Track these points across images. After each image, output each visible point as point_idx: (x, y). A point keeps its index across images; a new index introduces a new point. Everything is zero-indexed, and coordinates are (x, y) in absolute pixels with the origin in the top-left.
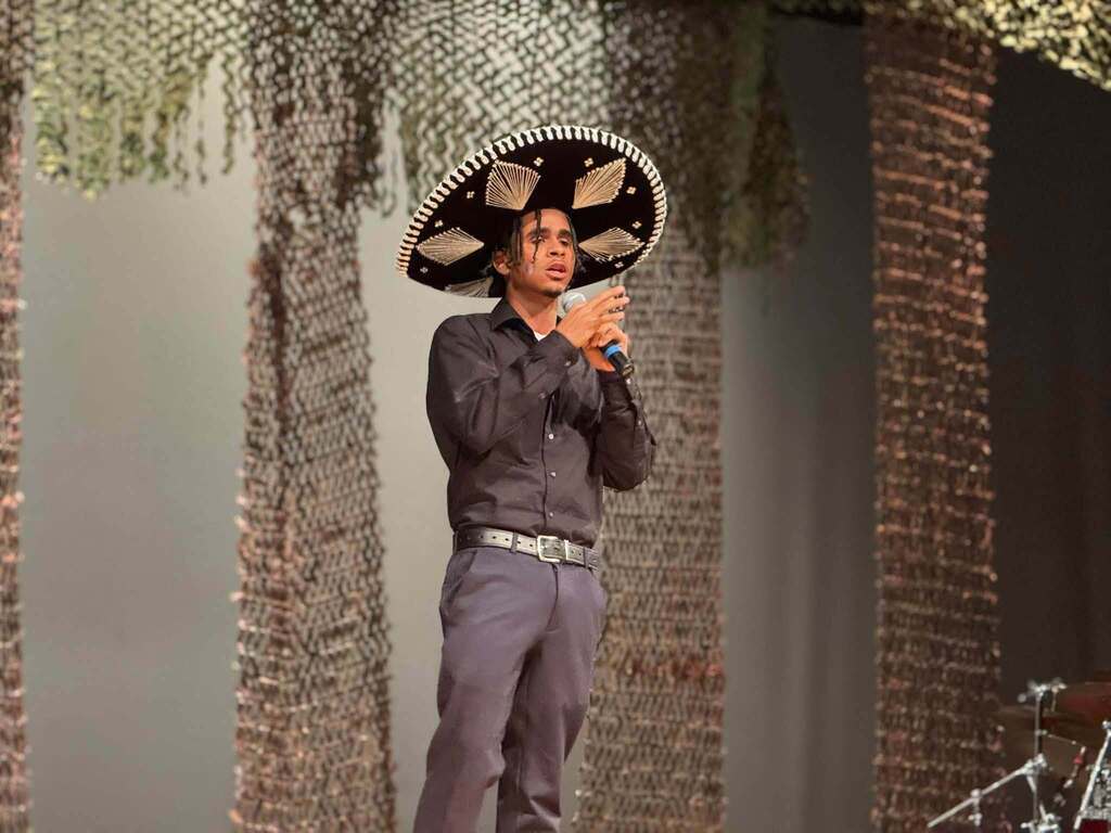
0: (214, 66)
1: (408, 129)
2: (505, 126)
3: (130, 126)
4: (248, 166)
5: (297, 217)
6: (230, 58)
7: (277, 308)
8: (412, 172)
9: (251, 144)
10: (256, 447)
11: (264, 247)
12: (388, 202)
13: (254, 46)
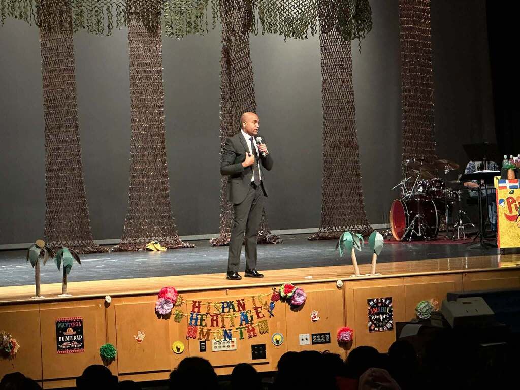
1: (261, 13)
2: (287, 8)
3: (188, 20)
4: (220, 26)
5: (232, 38)
7: (228, 62)
8: (262, 23)
9: (220, 21)
10: (224, 98)
11: (224, 46)
12: (256, 32)
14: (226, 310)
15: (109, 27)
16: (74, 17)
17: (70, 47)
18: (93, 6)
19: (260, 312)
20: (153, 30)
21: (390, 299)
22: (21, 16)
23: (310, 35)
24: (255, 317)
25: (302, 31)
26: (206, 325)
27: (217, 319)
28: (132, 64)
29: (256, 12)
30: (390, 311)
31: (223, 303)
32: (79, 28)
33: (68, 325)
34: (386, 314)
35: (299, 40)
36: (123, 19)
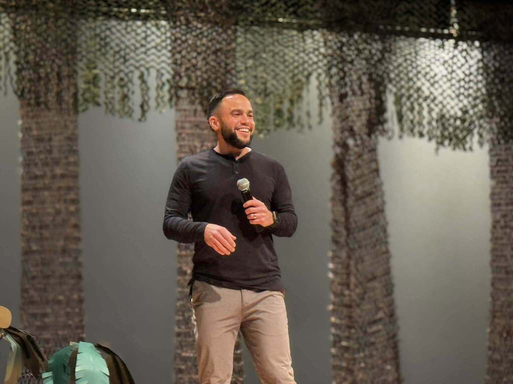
0: (313, 78)
1: (398, 101)
2: (440, 98)
3: (278, 106)
4: (329, 120)
5: (351, 142)
6: (319, 75)
7: (343, 181)
8: (400, 120)
9: (331, 112)
10: (336, 242)
11: (337, 155)
12: (390, 133)
13: (330, 69)
15: (142, 106)
16: (82, 86)
17: (72, 139)
18: (116, 70)
23: (476, 146)
25: (465, 138)
32: (90, 106)
35: (459, 153)
36: (167, 97)
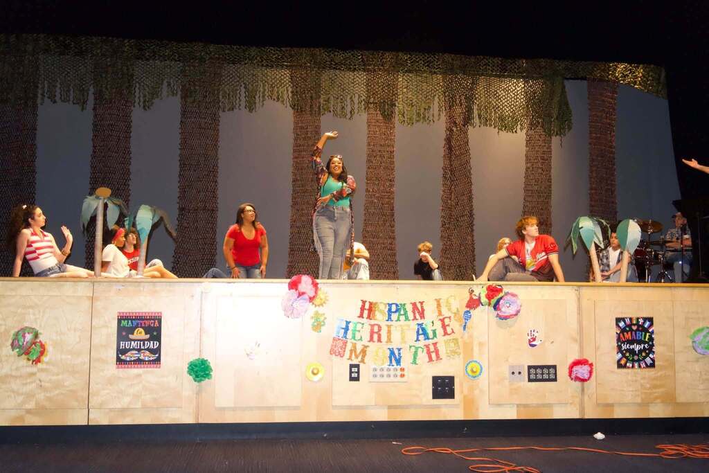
0: (436, 98)
1: (479, 109)
2: (501, 107)
3: (418, 111)
4: (443, 118)
5: (455, 129)
6: (439, 96)
7: (450, 148)
8: (480, 118)
9: (445, 114)
10: (445, 177)
11: (447, 135)
12: (474, 125)
13: (445, 93)
14: (394, 316)
15: (351, 112)
16: (322, 101)
17: (317, 127)
18: (339, 95)
19: (448, 325)
20: (388, 117)
21: (651, 320)
22: (278, 99)
23: (519, 131)
24: (440, 331)
25: (513, 126)
26: (361, 339)
27: (380, 330)
28: (369, 145)
29: (475, 107)
30: (651, 339)
31: (390, 305)
32: (326, 112)
33: (138, 324)
34: (645, 342)
35: (510, 134)
36: (363, 107)
